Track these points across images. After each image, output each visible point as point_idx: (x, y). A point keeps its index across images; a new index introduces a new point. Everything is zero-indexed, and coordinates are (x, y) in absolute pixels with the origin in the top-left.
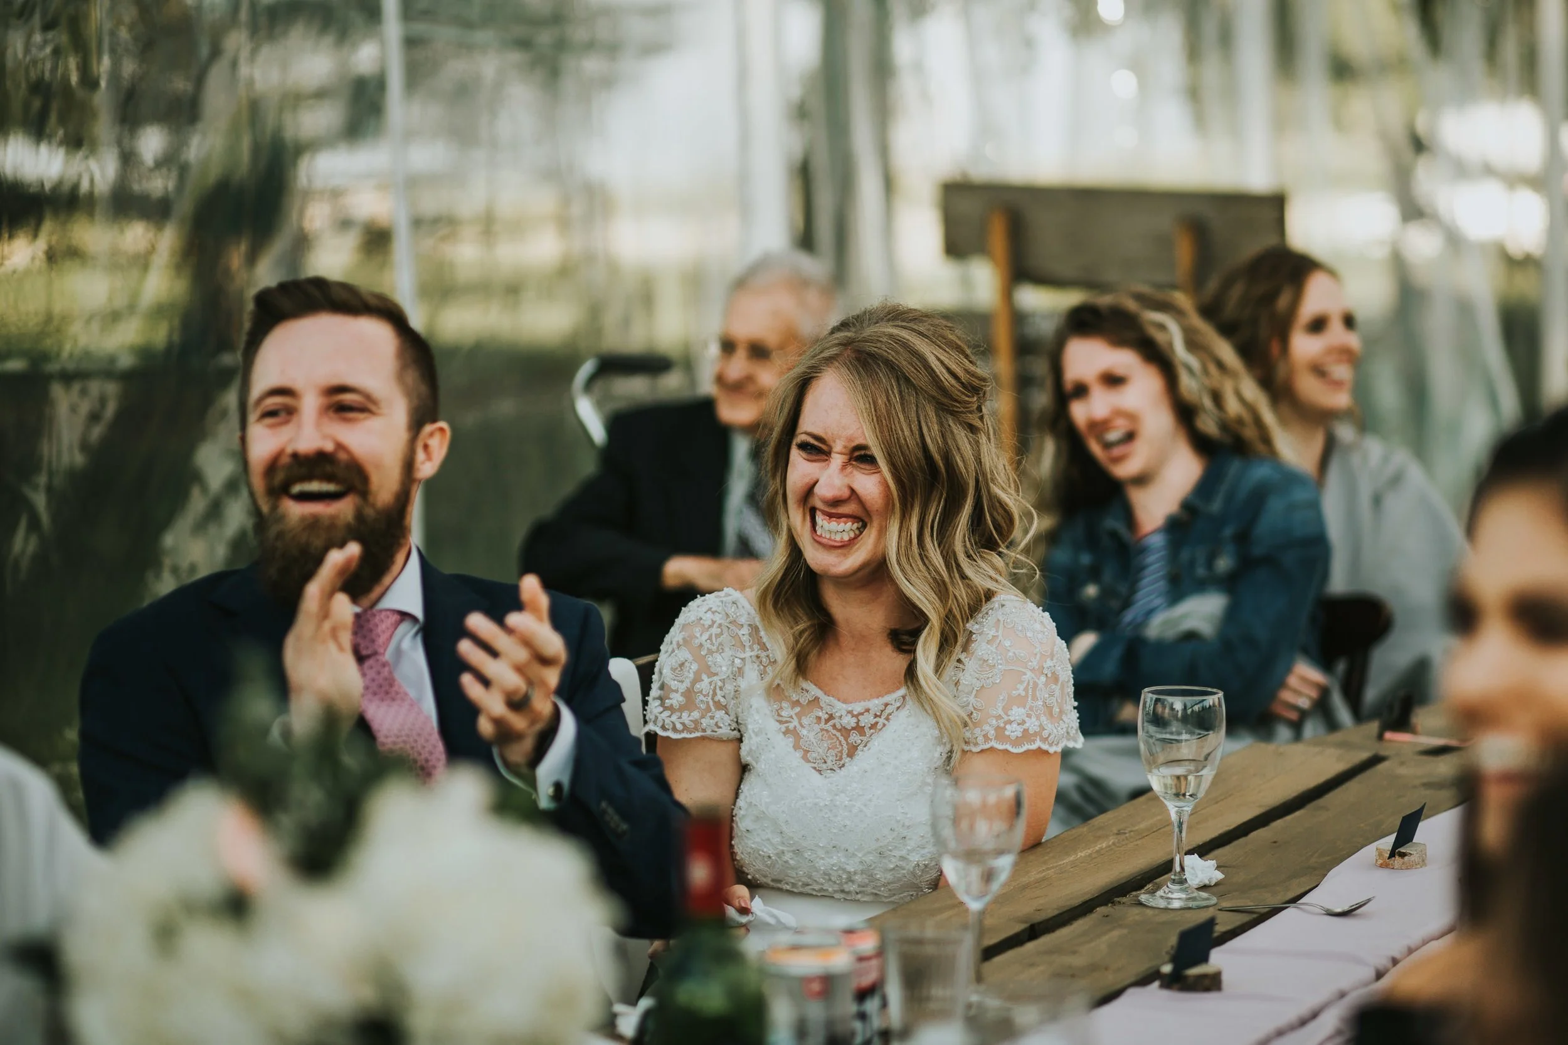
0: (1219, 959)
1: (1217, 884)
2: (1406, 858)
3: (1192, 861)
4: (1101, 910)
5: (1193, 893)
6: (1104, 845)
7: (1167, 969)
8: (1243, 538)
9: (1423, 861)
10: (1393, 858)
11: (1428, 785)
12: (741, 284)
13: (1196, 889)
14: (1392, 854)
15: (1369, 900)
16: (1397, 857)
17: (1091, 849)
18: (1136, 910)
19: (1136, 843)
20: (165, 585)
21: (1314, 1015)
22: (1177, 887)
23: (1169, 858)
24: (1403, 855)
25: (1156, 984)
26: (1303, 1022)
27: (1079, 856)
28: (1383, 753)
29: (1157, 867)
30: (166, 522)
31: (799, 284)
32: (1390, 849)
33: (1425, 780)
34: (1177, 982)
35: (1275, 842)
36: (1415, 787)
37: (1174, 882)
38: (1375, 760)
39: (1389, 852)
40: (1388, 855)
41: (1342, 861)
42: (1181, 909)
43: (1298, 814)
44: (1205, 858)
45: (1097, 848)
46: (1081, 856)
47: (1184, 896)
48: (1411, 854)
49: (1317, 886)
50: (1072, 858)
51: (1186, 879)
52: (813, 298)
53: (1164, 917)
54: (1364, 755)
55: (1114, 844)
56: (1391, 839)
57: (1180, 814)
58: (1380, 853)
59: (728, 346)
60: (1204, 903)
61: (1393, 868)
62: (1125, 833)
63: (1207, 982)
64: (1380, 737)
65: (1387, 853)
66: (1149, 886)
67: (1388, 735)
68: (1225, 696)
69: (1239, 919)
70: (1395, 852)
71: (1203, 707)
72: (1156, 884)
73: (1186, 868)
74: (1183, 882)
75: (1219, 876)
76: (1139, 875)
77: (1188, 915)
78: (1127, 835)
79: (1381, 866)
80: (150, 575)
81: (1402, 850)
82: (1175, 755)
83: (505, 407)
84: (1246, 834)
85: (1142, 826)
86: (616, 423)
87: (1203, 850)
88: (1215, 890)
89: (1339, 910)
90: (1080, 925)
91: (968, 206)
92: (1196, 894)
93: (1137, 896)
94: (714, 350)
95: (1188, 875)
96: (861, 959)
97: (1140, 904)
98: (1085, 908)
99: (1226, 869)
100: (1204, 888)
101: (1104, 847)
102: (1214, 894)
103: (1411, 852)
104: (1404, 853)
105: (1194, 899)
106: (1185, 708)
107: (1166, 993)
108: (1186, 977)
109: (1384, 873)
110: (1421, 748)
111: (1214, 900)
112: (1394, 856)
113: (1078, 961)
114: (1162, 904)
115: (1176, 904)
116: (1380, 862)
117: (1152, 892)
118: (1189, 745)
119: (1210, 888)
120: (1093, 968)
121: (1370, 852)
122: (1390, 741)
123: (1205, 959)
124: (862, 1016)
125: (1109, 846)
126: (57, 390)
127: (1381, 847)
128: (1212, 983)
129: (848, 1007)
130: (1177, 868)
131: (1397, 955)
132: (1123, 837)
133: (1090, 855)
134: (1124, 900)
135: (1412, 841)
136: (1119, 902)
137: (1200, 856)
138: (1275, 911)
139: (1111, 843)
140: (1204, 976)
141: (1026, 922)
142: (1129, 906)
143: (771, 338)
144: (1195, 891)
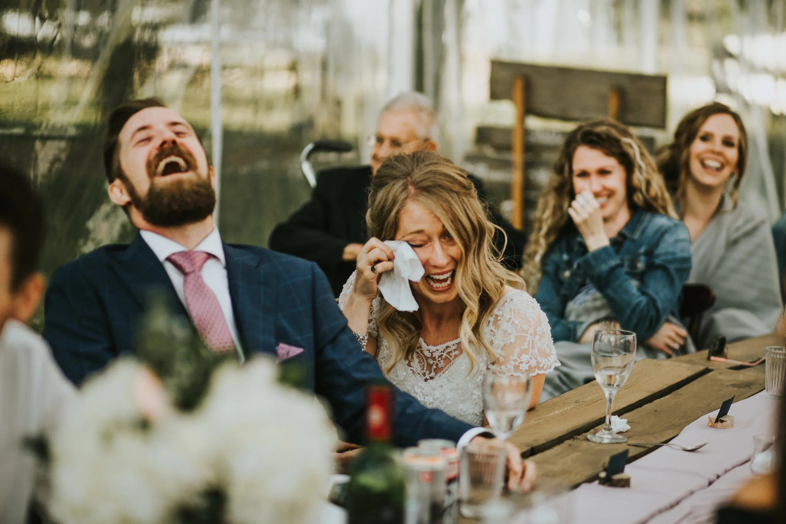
0: (629, 471)
1: (626, 432)
2: (724, 423)
3: (615, 418)
4: (568, 442)
5: (614, 435)
6: (569, 408)
7: (603, 475)
8: (650, 254)
9: (732, 425)
10: (717, 423)
11: (733, 385)
12: (388, 108)
13: (617, 433)
14: (717, 421)
15: (705, 444)
16: (719, 422)
17: (562, 410)
18: (585, 443)
19: (584, 408)
20: (89, 248)
21: (678, 503)
22: (606, 432)
23: (602, 416)
24: (722, 421)
25: (596, 482)
26: (672, 507)
27: (556, 413)
28: (710, 367)
29: (596, 421)
30: (90, 216)
31: (418, 109)
32: (716, 418)
33: (733, 383)
34: (608, 482)
35: (656, 411)
36: (727, 386)
37: (605, 429)
38: (707, 371)
39: (715, 420)
40: (714, 421)
41: (690, 423)
42: (608, 444)
43: (668, 396)
44: (621, 417)
45: (565, 409)
46: (557, 413)
47: (610, 437)
48: (726, 421)
49: (677, 435)
50: (552, 414)
51: (611, 429)
52: (424, 117)
53: (599, 447)
54: (701, 368)
55: (574, 407)
56: (717, 412)
57: (610, 394)
58: (710, 420)
59: (380, 140)
60: (621, 441)
61: (717, 428)
62: (579, 402)
63: (623, 483)
64: (709, 359)
65: (714, 420)
66: (592, 431)
67: (713, 358)
68: (637, 336)
69: (639, 450)
70: (718, 420)
71: (625, 341)
72: (595, 429)
73: (612, 423)
74: (610, 429)
75: (628, 427)
76: (587, 425)
77: (613, 447)
78: (581, 403)
79: (711, 426)
80: (81, 242)
81: (722, 419)
82: (609, 364)
83: (263, 165)
84: (641, 406)
85: (589, 398)
86: (321, 176)
87: (620, 413)
88: (627, 434)
89: (689, 448)
90: (557, 449)
91: (503, 74)
92: (616, 436)
93: (586, 436)
94: (373, 141)
95: (612, 426)
96: (451, 463)
97: (587, 440)
98: (559, 440)
99: (631, 424)
100: (620, 433)
101: (569, 409)
102: (625, 436)
103: (726, 420)
104: (723, 420)
105: (614, 439)
106: (616, 341)
107: (602, 488)
108: (613, 480)
109: (712, 430)
110: (730, 366)
111: (626, 440)
112: (718, 422)
113: (556, 468)
114: (599, 440)
115: (606, 441)
116: (710, 424)
117: (595, 434)
118: (617, 360)
119: (623, 434)
120: (564, 472)
121: (705, 419)
122: (714, 361)
123: (621, 470)
124: (449, 492)
125: (572, 409)
126: (38, 145)
127: (711, 417)
128: (625, 483)
129: (442, 487)
130: (607, 422)
131: (719, 473)
132: (578, 404)
133: (561, 413)
134: (579, 437)
135: (726, 414)
136: (577, 438)
137: (619, 416)
138: (656, 447)
139: (572, 407)
140: (621, 480)
141: (529, 446)
142: (581, 440)
143: (402, 137)
144: (616, 434)
